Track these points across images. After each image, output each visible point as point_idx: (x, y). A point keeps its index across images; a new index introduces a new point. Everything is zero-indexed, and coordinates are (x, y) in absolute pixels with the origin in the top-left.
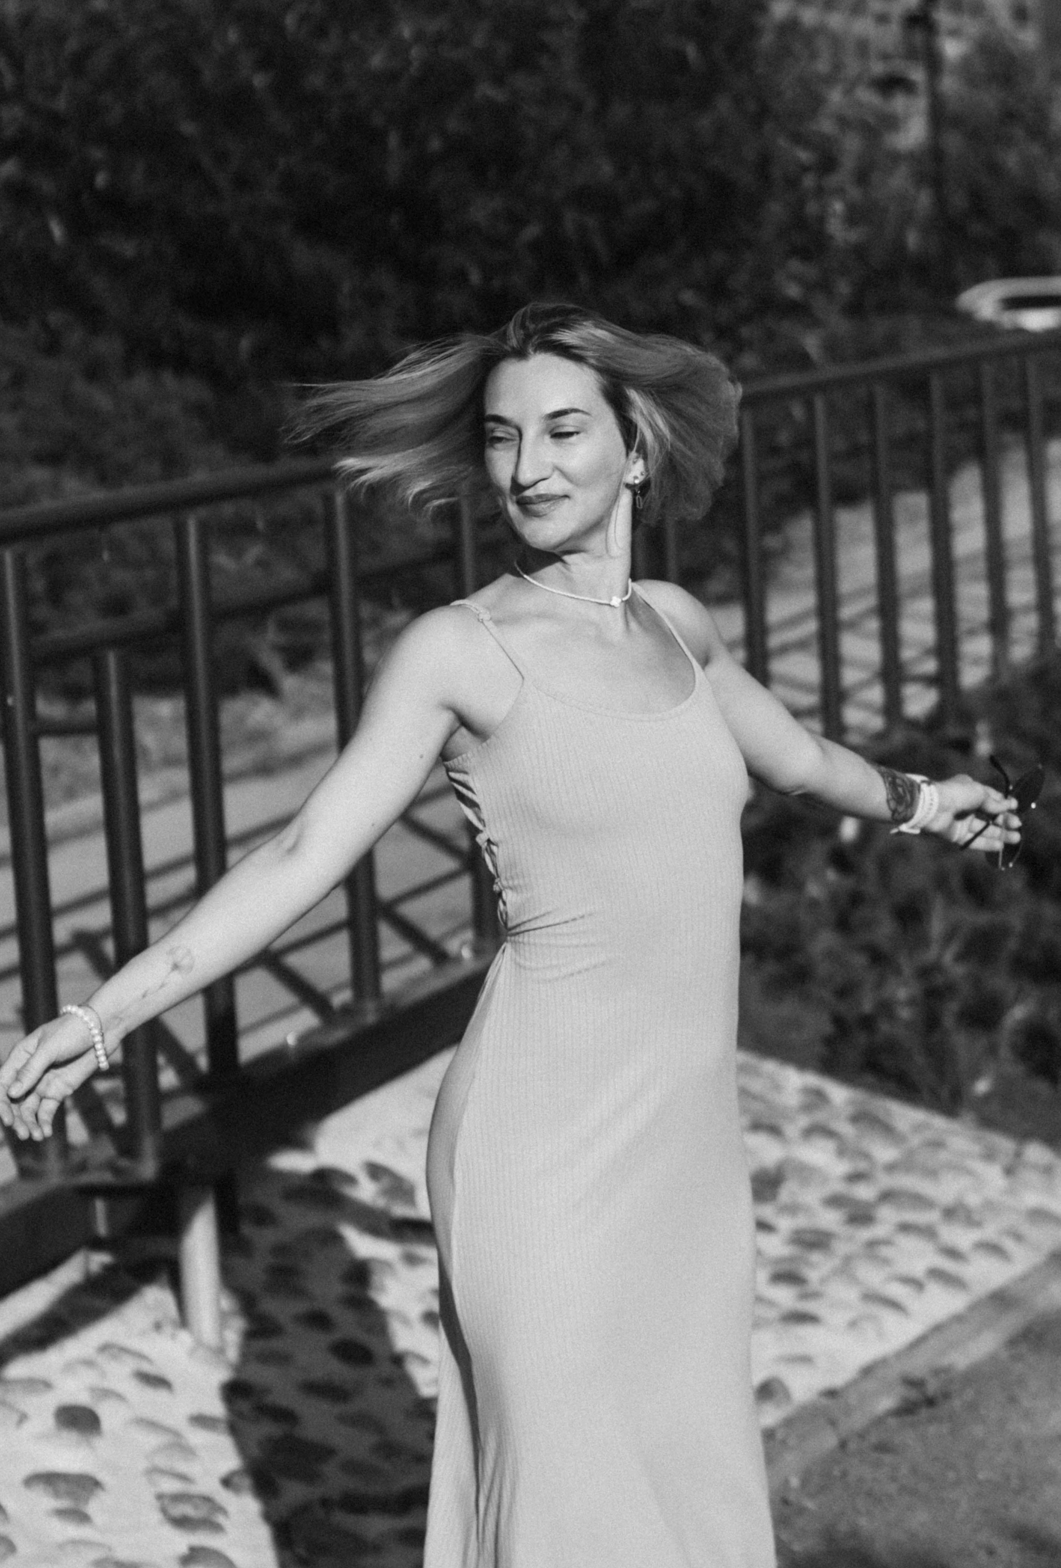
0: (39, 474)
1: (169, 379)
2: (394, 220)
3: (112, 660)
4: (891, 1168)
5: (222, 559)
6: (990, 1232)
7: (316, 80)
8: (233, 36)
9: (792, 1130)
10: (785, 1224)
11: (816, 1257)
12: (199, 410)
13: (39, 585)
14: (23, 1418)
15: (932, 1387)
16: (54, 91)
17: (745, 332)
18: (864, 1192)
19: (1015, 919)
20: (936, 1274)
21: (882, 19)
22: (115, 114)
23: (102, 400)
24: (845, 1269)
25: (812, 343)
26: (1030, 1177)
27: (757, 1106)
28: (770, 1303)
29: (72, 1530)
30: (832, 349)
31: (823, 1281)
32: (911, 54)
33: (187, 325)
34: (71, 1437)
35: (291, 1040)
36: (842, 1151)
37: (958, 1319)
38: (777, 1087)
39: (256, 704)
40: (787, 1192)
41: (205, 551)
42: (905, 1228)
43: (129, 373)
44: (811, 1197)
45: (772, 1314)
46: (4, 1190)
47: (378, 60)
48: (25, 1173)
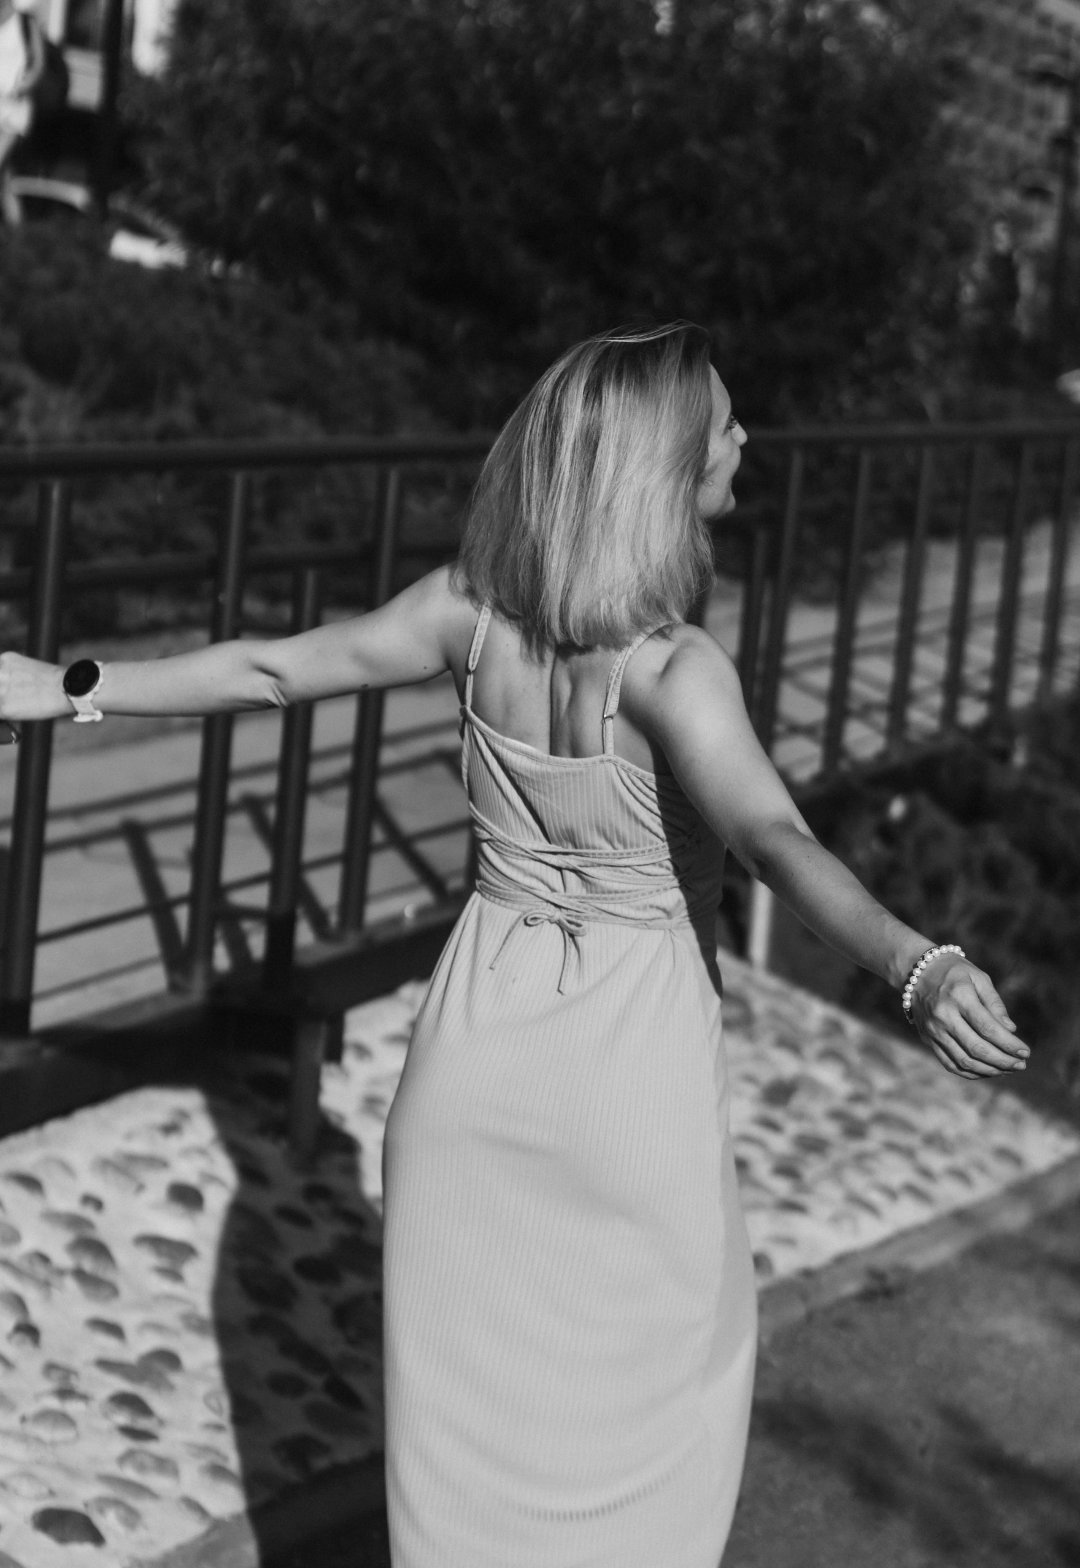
0: (273, 411)
2: (599, 244)
3: (311, 578)
4: (888, 1095)
5: (414, 506)
6: (960, 1160)
7: (552, 117)
8: (489, 70)
9: (812, 1049)
10: (792, 1128)
11: (812, 1158)
12: (412, 377)
13: (259, 502)
14: (141, 1188)
15: (892, 1280)
16: (335, 93)
17: (876, 381)
18: (862, 1112)
19: (1023, 906)
20: (912, 1190)
21: (1032, 135)
22: (382, 120)
23: (334, 356)
24: (836, 1173)
25: (930, 402)
26: (1000, 1121)
27: (784, 1026)
28: (768, 1190)
29: (166, 1286)
30: (947, 409)
31: (817, 1179)
32: (1052, 167)
34: (178, 1209)
35: (409, 912)
36: (850, 1073)
37: (922, 1229)
38: (803, 1012)
40: (799, 1101)
41: (401, 495)
42: (891, 1147)
43: (360, 338)
44: (817, 1108)
45: (767, 1199)
46: (155, 999)
47: (608, 108)
48: (174, 987)
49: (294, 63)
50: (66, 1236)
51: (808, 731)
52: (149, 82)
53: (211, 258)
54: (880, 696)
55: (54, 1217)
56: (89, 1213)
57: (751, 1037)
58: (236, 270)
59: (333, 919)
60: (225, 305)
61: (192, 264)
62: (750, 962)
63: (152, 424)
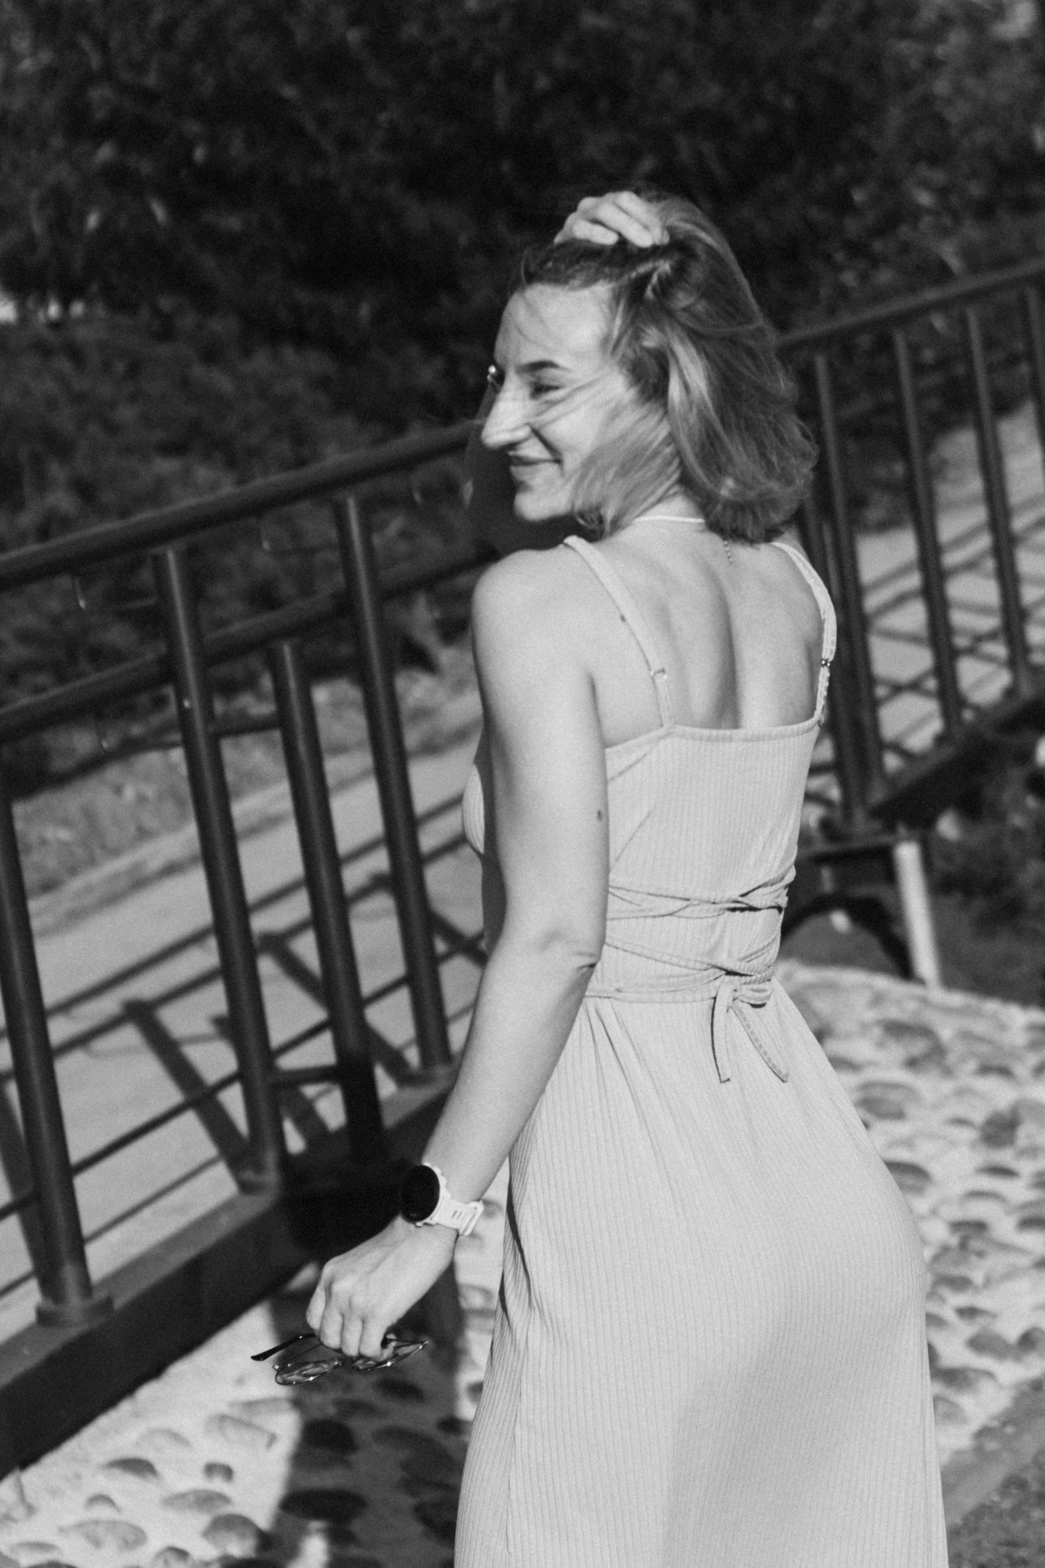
0: (166, 466)
1: (289, 353)
2: (506, 167)
3: (287, 652)
7: (411, 30)
9: (1022, 1070)
10: (1028, 1168)
12: (322, 383)
14: (273, 1439)
16: (140, 68)
17: (878, 246)
22: (208, 86)
23: (223, 383)
25: (951, 253)
27: (984, 1049)
28: (1021, 1251)
30: (968, 254)
33: (303, 296)
34: (325, 1453)
38: (1002, 1027)
39: (416, 681)
40: (1025, 1134)
43: (247, 353)
45: (1024, 1261)
46: (228, 1206)
48: (245, 1187)
49: (85, 43)
50: (201, 1520)
51: (915, 686)
53: (43, 303)
54: (990, 623)
55: (175, 1501)
56: (218, 1485)
57: (948, 1072)
58: (78, 309)
59: (413, 1056)
60: (75, 354)
61: (24, 317)
62: (921, 982)
63: (27, 519)
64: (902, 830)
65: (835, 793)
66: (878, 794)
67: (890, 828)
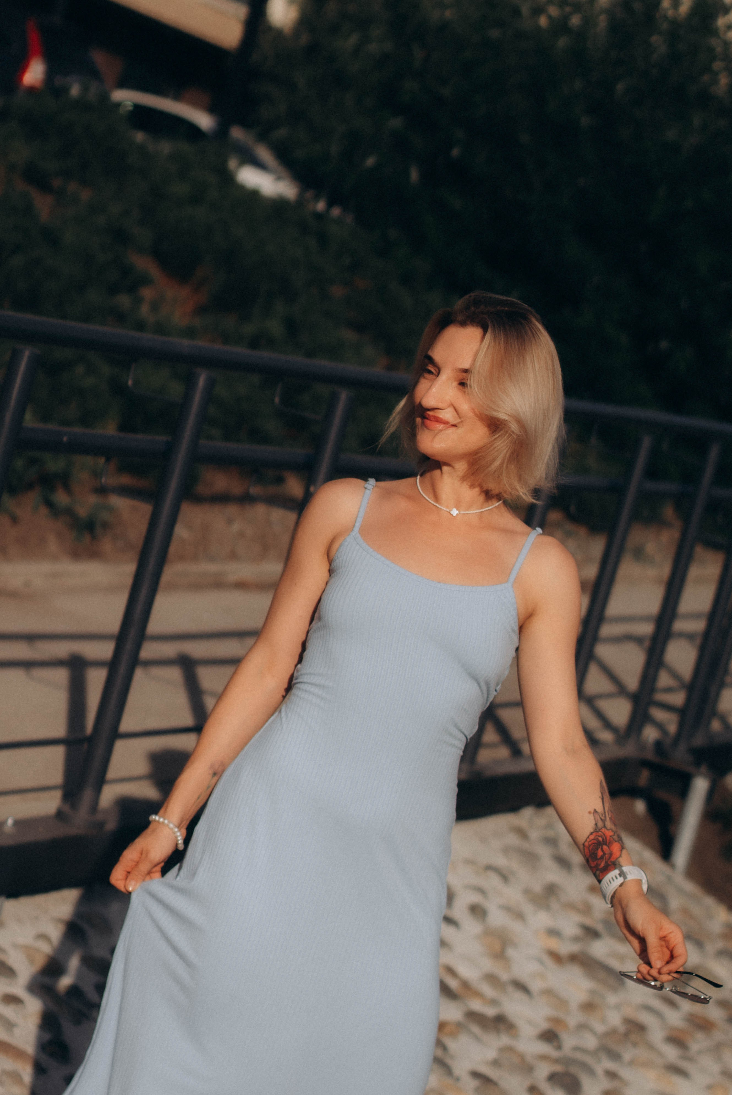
0: (349, 335)
2: (643, 247)
7: (623, 133)
9: (711, 948)
11: (700, 1036)
16: (442, 81)
22: (480, 111)
24: (717, 1050)
27: (693, 925)
28: (660, 1054)
31: (700, 1052)
38: (710, 916)
45: (659, 1061)
47: (671, 135)
49: (416, 50)
52: (278, 33)
53: (317, 198)
58: (336, 212)
60: (323, 241)
61: (301, 200)
62: (673, 866)
63: (249, 329)
64: (703, 769)
65: (672, 728)
66: (699, 741)
67: (698, 764)
